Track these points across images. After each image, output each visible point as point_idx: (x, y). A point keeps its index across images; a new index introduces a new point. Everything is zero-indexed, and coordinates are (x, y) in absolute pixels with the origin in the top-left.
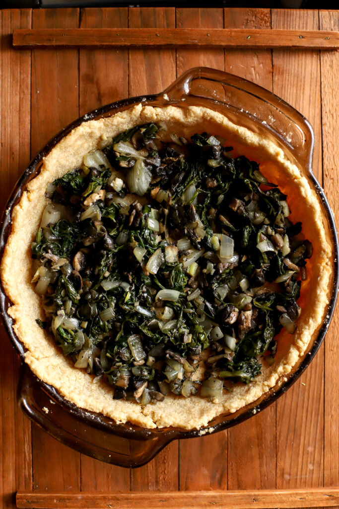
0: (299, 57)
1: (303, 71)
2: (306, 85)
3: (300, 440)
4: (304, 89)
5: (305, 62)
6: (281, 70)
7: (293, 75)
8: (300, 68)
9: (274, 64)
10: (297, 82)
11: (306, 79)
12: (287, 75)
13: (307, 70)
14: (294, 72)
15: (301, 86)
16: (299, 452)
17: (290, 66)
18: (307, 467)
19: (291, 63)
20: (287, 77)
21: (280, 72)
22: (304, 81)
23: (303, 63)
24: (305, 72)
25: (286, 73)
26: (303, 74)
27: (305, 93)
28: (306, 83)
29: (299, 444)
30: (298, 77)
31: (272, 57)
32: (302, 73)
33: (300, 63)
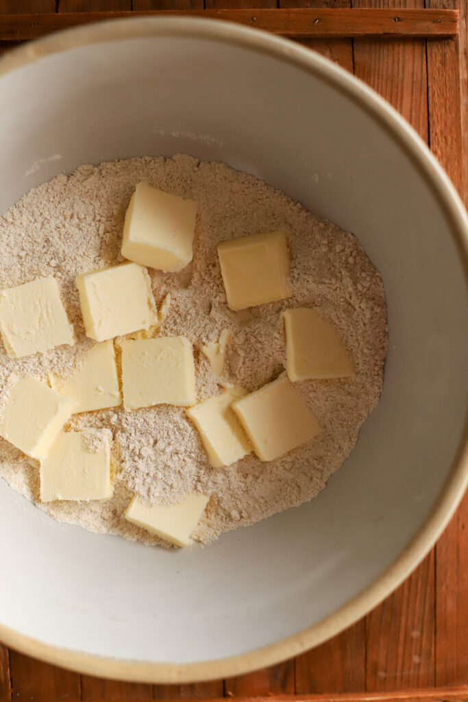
0: (394, 49)
1: (401, 71)
2: (405, 93)
3: (400, 621)
4: (402, 98)
5: (404, 57)
6: (366, 70)
7: (385, 77)
8: (396, 66)
9: (355, 60)
10: (392, 88)
11: (405, 84)
12: (376, 77)
13: (407, 69)
14: (387, 73)
15: (397, 93)
16: (399, 638)
17: (381, 63)
18: (411, 659)
19: (381, 59)
20: (376, 80)
21: (366, 73)
22: (402, 87)
23: (401, 59)
24: (403, 72)
25: (374, 75)
26: (400, 75)
27: (403, 105)
28: (405, 89)
29: (399, 627)
30: (392, 81)
31: (353, 50)
32: (398, 74)
33: (396, 59)
